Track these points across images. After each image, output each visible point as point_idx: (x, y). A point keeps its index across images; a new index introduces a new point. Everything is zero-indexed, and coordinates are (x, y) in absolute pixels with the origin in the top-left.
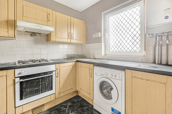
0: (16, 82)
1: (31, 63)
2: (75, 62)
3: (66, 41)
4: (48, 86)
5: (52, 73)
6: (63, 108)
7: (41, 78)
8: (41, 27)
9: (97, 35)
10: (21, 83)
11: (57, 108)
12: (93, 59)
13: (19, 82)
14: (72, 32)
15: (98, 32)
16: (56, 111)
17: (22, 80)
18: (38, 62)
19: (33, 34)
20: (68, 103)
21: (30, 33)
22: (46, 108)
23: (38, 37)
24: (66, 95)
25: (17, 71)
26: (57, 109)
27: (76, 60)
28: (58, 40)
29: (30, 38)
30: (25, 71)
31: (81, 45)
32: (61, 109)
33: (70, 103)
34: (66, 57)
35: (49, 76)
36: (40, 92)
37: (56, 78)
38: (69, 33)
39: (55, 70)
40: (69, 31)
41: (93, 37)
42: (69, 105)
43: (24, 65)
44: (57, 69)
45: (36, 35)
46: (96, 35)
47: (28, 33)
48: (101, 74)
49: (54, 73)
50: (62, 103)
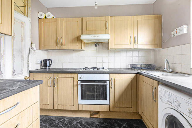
0: (78, 84)
1: (92, 70)
2: (135, 74)
3: (127, 47)
4: (103, 95)
5: (106, 82)
6: (116, 125)
7: (96, 85)
8: (98, 36)
9: (178, 31)
10: (82, 85)
11: (111, 121)
12: (170, 72)
13: (80, 85)
14: (135, 34)
15: (181, 25)
16: (108, 124)
17: (82, 83)
18: (96, 70)
19: (97, 44)
20: (125, 123)
21: (94, 44)
22: (101, 116)
23: (100, 46)
24: (124, 112)
25: (80, 75)
26: (110, 123)
27: (137, 72)
28: (116, 47)
29: (93, 48)
30: (84, 77)
31: (154, 51)
32: (114, 125)
33: (127, 124)
34: (130, 67)
35: (103, 85)
36: (95, 98)
37: (111, 89)
38: (131, 37)
39: (109, 80)
40: (131, 34)
41: (172, 36)
42: (125, 126)
43: (86, 71)
44: (111, 79)
46: (176, 31)
47: (93, 44)
48: (168, 101)
49: (108, 82)
50: (118, 119)
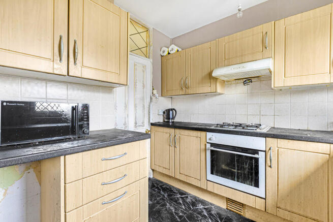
4: (250, 176)
5: (258, 154)
10: (212, 152)
13: (210, 150)
19: (247, 80)
22: (248, 215)
25: (209, 135)
30: (215, 138)
35: (251, 158)
36: (235, 177)
37: (268, 168)
39: (264, 150)
44: (270, 149)
45: (251, 82)
49: (262, 154)
